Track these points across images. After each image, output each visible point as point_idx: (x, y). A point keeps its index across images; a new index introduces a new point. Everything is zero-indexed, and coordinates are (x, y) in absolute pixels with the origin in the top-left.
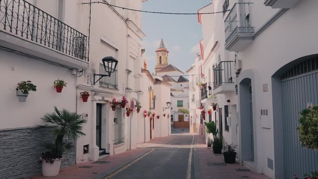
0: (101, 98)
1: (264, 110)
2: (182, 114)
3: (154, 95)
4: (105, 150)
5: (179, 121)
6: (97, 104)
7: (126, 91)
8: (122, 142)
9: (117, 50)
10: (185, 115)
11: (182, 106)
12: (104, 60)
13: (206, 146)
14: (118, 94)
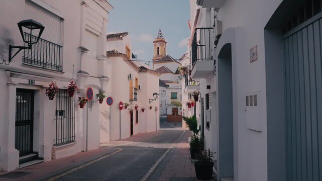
0: (27, 82)
1: (251, 97)
2: (175, 107)
3: (139, 85)
4: (37, 153)
5: (173, 114)
6: (17, 89)
7: (78, 76)
8: (73, 141)
9: (62, 19)
10: (179, 108)
11: (176, 98)
12: (21, 25)
13: (188, 146)
14: (62, 79)
